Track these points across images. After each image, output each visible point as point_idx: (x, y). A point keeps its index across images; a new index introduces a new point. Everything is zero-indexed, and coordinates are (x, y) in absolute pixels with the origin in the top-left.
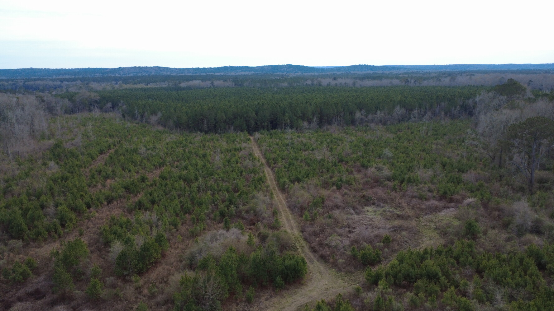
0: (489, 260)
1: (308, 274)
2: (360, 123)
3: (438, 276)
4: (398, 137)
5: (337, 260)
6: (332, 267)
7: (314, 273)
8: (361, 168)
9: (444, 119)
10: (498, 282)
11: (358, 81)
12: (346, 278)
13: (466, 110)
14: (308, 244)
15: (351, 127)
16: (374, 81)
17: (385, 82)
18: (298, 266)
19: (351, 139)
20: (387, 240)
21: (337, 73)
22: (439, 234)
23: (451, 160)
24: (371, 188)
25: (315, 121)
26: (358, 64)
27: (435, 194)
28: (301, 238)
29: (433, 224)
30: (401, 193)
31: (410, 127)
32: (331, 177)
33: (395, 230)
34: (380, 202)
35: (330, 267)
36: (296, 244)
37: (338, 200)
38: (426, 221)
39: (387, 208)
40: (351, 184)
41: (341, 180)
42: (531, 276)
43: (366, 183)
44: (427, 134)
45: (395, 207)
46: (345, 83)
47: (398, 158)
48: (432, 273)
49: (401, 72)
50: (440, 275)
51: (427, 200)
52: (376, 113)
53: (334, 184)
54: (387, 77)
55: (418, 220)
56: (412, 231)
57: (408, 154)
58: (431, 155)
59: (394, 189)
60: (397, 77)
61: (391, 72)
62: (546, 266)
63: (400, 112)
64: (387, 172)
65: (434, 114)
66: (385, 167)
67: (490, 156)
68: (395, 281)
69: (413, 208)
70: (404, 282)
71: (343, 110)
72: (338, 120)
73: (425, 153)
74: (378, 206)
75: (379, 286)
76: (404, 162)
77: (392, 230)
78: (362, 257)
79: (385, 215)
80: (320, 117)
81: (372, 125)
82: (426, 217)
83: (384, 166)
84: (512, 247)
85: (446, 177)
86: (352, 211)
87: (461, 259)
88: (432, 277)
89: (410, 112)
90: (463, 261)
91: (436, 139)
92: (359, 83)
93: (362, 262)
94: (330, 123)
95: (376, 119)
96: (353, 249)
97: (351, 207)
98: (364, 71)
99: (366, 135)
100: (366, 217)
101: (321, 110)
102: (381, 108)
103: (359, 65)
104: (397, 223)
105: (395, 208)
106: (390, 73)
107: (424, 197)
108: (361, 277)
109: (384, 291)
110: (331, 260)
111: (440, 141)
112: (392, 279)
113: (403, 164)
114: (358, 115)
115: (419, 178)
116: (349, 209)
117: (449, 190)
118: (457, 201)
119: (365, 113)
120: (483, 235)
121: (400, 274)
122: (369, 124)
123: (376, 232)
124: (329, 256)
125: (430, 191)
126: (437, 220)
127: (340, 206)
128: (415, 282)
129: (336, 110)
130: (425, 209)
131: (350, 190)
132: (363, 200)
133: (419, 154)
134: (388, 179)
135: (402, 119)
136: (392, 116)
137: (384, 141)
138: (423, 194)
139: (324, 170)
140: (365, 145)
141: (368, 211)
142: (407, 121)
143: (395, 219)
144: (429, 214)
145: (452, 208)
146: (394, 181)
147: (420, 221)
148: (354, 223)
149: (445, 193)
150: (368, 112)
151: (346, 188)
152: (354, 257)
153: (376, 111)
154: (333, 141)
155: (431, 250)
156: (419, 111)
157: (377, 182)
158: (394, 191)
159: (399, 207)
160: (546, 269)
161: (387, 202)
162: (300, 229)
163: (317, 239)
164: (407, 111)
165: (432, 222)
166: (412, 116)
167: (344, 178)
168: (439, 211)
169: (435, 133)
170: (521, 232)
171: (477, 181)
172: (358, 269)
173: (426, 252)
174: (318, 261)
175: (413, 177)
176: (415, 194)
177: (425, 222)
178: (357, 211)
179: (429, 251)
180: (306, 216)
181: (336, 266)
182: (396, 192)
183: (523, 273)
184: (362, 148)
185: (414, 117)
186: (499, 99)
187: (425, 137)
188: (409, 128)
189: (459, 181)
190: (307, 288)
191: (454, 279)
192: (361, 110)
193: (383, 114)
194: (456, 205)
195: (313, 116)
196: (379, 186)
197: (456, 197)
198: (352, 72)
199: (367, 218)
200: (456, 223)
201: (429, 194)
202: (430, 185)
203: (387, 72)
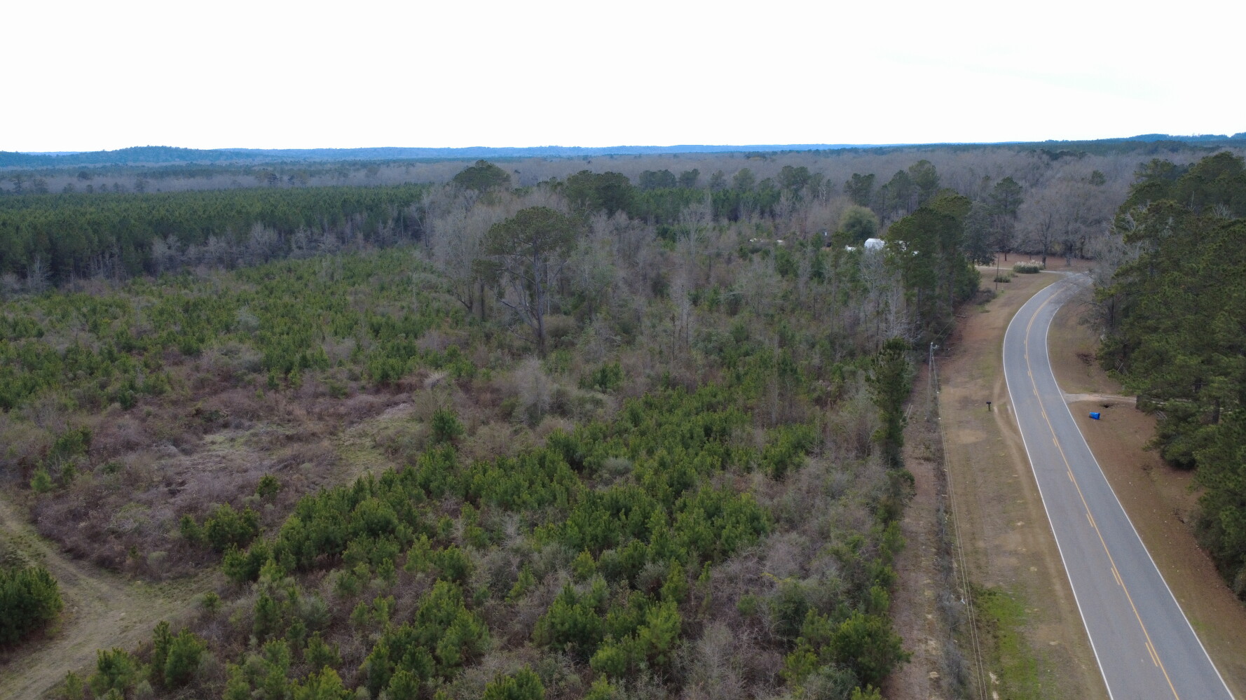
0: (485, 472)
1: (64, 611)
2: (167, 269)
3: (391, 526)
4: (267, 289)
5: (144, 559)
6: (134, 578)
7: (83, 603)
8: (183, 357)
9: (365, 247)
10: (506, 506)
11: (151, 181)
12: (176, 591)
13: (406, 227)
14: (56, 546)
15: (147, 280)
16: (192, 179)
17: (220, 181)
19: (149, 301)
20: (268, 488)
21: (91, 166)
22: (383, 455)
23: (389, 318)
24: (215, 392)
25: (37, 271)
26: (145, 146)
27: (363, 382)
29: (369, 439)
30: (289, 393)
31: (292, 267)
32: (103, 387)
33: (286, 467)
34: (242, 417)
35: (129, 580)
37: (130, 431)
38: (353, 436)
39: (260, 427)
40: (161, 392)
41: (132, 387)
42: (560, 483)
43: (201, 384)
44: (332, 278)
45: (278, 422)
46: (116, 186)
47: (273, 327)
48: (379, 522)
49: (257, 161)
50: (396, 521)
51: (347, 395)
52: (205, 244)
53: (112, 400)
54: (224, 171)
55: (335, 437)
56: (325, 460)
57: (294, 317)
58: (346, 314)
59: (272, 386)
60: (248, 171)
61: (234, 161)
62: (582, 462)
63: (266, 237)
64: (249, 354)
65: (342, 238)
66: (244, 347)
67: (464, 303)
68: (299, 560)
69: (320, 418)
70: (320, 557)
71: (118, 240)
72: (105, 265)
73: (332, 313)
74: (238, 427)
75: (262, 579)
76: (288, 334)
77: (279, 467)
78: (210, 536)
79: (256, 443)
80: (52, 259)
81: (201, 271)
82: (353, 430)
83: (241, 345)
84: (522, 443)
85: (383, 349)
86: (173, 449)
87: (433, 485)
88: (378, 529)
89: (289, 236)
90: (439, 487)
91: (354, 285)
92: (153, 186)
93: (212, 545)
94: (84, 273)
95: (207, 255)
96: (184, 523)
97: (168, 440)
98: (163, 161)
99: (187, 291)
100: (212, 455)
101: (51, 240)
102: (217, 231)
103: (149, 149)
104: (288, 452)
105: (279, 424)
106: (231, 164)
107: (342, 392)
108: (216, 578)
109: (275, 585)
110: (129, 561)
111: (363, 287)
112: (292, 557)
113: (285, 336)
114: (159, 249)
115: (326, 357)
116: (162, 447)
117: (393, 369)
118: (411, 388)
119: (179, 244)
120: (470, 435)
121: (307, 543)
122: (191, 269)
123: (239, 479)
124: (122, 554)
125: (354, 378)
126: (375, 431)
127: (137, 444)
128: (346, 548)
129: (96, 239)
130: (348, 414)
131: (160, 406)
132: (198, 421)
133: (319, 316)
134: (255, 368)
135: (271, 254)
136: (247, 248)
137: (235, 299)
138: (338, 385)
139: (80, 372)
140: (186, 311)
141: (213, 443)
142: (285, 257)
143: (283, 446)
144: (356, 422)
145: (404, 402)
146: (269, 370)
147: (340, 439)
148: (179, 474)
149: (385, 376)
150: (186, 239)
151: (146, 403)
152: (191, 540)
153: (207, 238)
154: (98, 309)
155: (371, 482)
156: (309, 233)
157: (229, 379)
158: (273, 391)
159: (289, 421)
160: (584, 467)
161: (258, 416)
163: (82, 524)
164: (280, 234)
165: (366, 435)
166: (294, 246)
167: (139, 383)
168: (378, 414)
169: (349, 273)
170: (534, 417)
171: (445, 348)
172: (206, 564)
173: (360, 488)
174: (91, 576)
175: (313, 355)
176: (321, 389)
177: (352, 439)
178: (185, 446)
179: (367, 485)
180: (41, 480)
181: (144, 573)
182: (277, 391)
183: (547, 480)
184: (180, 315)
185: (300, 248)
186: (465, 198)
187: (329, 283)
188: (290, 270)
189: (410, 352)
190: (65, 643)
191: (424, 524)
192: (165, 237)
193: (223, 244)
194: (410, 397)
195: (32, 259)
196: (235, 387)
197: (407, 380)
198: (130, 164)
199: (213, 458)
200: (416, 428)
201: (353, 384)
202: (352, 366)
203: (223, 162)
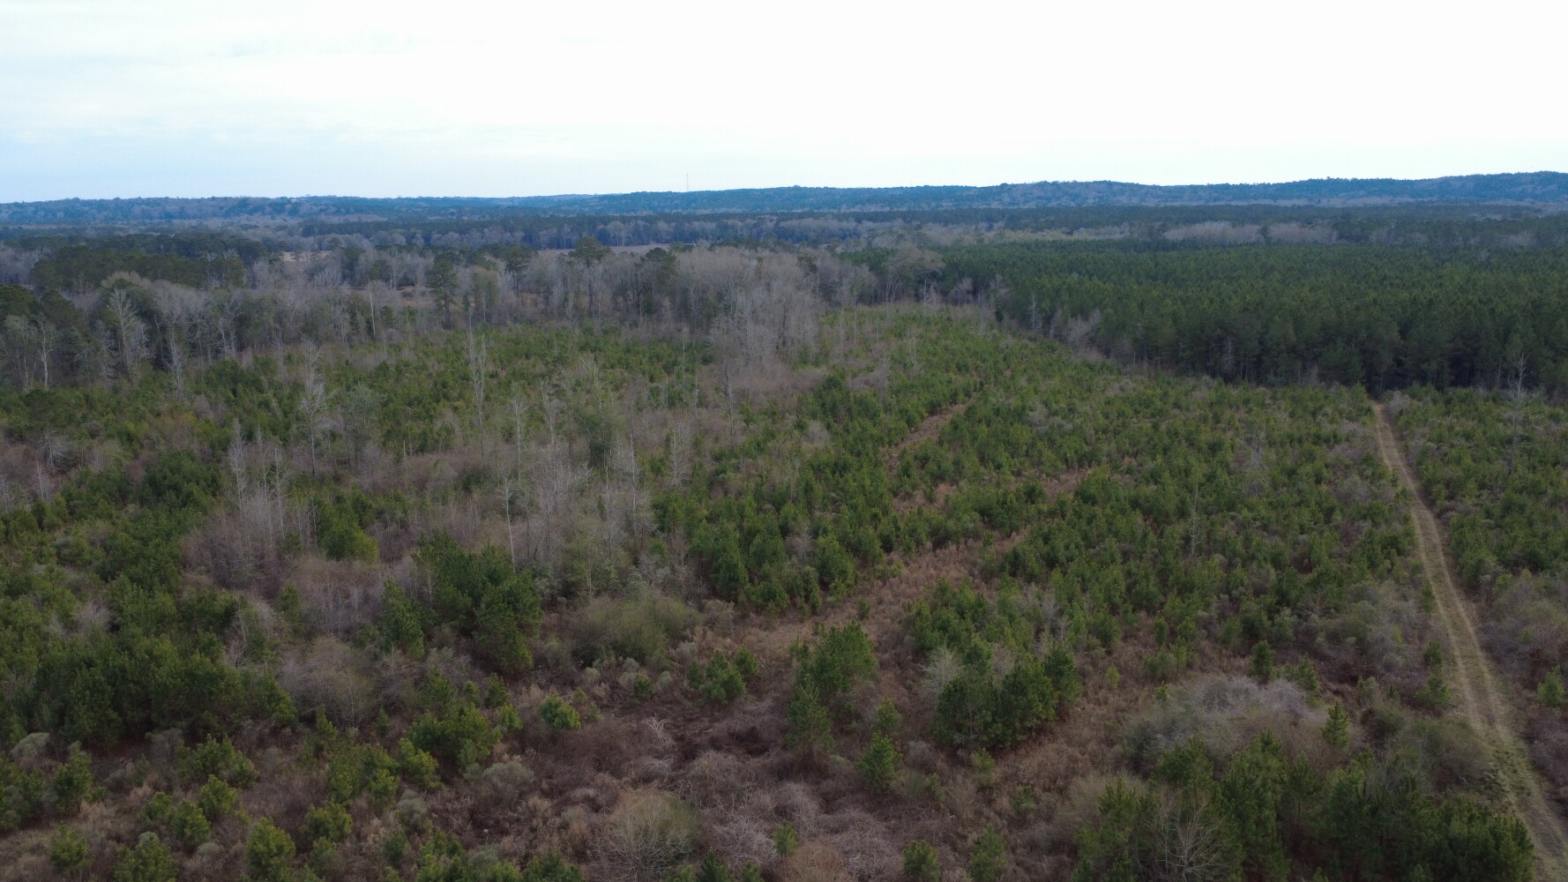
18: (1497, 848)
28: (1520, 760)
36: (1500, 774)
162: (1522, 729)
180: (1551, 688)
